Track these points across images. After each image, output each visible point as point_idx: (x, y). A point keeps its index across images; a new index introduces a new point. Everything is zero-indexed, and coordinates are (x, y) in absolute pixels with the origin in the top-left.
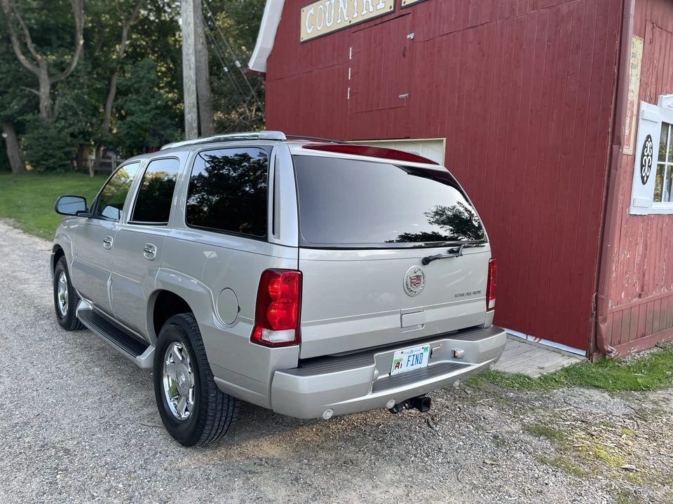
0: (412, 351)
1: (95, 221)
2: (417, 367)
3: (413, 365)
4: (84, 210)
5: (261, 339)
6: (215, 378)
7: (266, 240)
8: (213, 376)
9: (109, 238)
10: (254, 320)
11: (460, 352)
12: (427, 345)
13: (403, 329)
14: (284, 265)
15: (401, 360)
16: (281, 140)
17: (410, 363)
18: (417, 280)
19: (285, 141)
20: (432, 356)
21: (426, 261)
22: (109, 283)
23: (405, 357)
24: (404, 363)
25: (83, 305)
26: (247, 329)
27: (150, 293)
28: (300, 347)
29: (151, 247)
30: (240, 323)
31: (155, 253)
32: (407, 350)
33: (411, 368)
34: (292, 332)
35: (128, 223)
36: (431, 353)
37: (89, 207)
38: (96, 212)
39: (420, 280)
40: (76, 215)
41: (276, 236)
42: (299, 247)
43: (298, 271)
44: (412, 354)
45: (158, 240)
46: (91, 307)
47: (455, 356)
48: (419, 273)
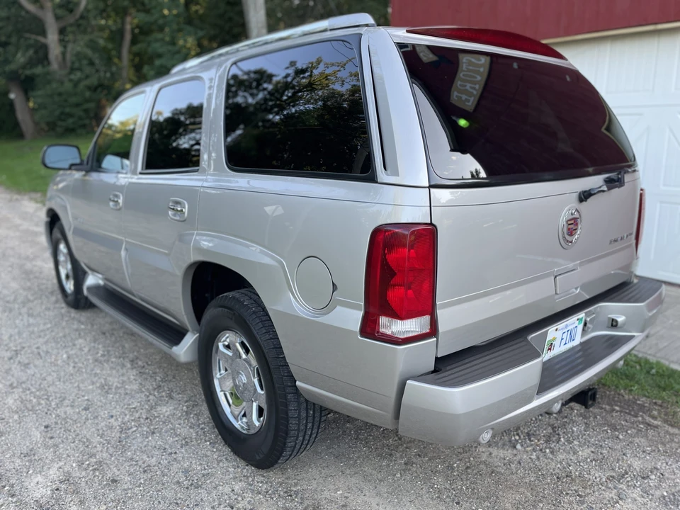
0: (567, 326)
1: (94, 176)
2: (571, 345)
3: (566, 344)
4: (78, 161)
5: (378, 332)
6: (298, 383)
7: (372, 179)
8: (295, 381)
9: (117, 196)
10: (363, 304)
11: (621, 319)
12: (582, 315)
13: (557, 297)
14: (407, 216)
15: (554, 339)
16: (367, 25)
17: (563, 342)
18: (572, 225)
19: (372, 25)
20: (586, 329)
21: (585, 196)
22: (123, 253)
23: (558, 335)
24: (556, 343)
25: (91, 280)
26: (352, 318)
27: (185, 265)
28: (437, 341)
29: (177, 203)
30: (338, 308)
31: (186, 211)
32: (561, 325)
33: (564, 348)
34: (426, 319)
35: (141, 173)
36: (585, 324)
37: (85, 158)
38: (94, 164)
39: (577, 224)
40: (70, 168)
41: (389, 171)
42: (431, 186)
43: (431, 224)
44: (566, 330)
45: (190, 192)
46: (101, 282)
47: (612, 325)
48: (576, 215)
